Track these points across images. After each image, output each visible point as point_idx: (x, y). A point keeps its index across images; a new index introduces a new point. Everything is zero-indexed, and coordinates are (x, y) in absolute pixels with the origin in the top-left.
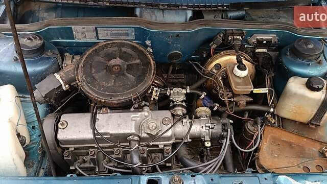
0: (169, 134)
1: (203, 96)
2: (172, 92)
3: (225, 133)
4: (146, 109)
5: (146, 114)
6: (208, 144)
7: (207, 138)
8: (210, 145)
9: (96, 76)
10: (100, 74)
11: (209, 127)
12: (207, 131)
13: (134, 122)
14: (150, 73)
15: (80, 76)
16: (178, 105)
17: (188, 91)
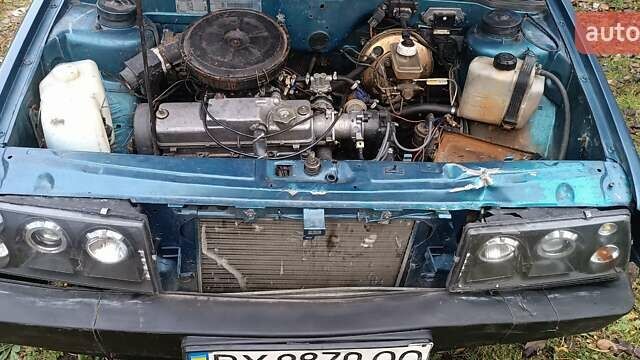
0: (306, 126)
1: (355, 86)
2: (312, 78)
3: (383, 129)
4: (276, 94)
5: (276, 101)
6: (360, 145)
7: (359, 136)
8: (363, 145)
9: (209, 50)
10: (214, 48)
11: (361, 119)
12: (359, 126)
13: (259, 109)
14: (282, 48)
15: (187, 49)
16: (321, 97)
17: (335, 78)
